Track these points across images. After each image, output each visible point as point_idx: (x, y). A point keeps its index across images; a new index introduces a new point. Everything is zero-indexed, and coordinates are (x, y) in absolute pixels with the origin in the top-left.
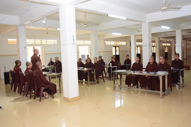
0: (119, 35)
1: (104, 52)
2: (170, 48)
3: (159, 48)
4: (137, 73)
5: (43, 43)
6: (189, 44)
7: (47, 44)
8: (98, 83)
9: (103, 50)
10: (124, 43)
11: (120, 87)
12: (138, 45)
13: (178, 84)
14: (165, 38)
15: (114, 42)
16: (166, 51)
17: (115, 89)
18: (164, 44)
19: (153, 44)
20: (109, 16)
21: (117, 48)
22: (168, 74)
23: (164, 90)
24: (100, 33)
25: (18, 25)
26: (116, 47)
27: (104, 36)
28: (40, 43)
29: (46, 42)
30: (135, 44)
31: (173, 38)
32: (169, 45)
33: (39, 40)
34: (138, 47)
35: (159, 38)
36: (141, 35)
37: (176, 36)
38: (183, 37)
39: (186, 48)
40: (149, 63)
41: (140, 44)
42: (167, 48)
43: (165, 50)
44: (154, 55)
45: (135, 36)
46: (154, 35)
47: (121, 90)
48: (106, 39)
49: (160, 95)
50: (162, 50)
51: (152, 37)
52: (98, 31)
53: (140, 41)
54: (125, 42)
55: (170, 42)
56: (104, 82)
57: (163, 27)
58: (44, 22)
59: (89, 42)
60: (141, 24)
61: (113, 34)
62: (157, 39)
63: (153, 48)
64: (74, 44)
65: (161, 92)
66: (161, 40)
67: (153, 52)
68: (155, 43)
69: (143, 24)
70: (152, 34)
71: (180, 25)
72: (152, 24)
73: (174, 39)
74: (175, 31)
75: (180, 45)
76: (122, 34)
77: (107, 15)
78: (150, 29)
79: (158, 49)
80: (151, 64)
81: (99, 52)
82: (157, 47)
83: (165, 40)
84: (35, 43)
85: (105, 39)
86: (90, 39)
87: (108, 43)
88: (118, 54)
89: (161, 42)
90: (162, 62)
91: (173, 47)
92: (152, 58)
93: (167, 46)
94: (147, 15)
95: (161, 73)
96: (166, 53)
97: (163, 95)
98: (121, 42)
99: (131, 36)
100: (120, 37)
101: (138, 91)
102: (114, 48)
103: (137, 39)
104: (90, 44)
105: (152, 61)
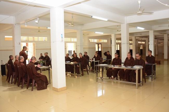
0: (101, 34)
1: (88, 48)
2: (144, 46)
3: (135, 46)
4: (117, 67)
5: (35, 40)
6: (160, 43)
7: (39, 40)
8: (83, 76)
9: (87, 47)
10: (105, 41)
11: (102, 79)
12: (118, 43)
13: (151, 77)
14: (140, 37)
15: (97, 40)
16: (141, 48)
17: (97, 81)
18: (139, 42)
19: (131, 42)
20: (93, 17)
21: (100, 45)
23: (139, 82)
24: (85, 32)
25: (14, 24)
26: (98, 44)
27: (88, 34)
28: (32, 40)
29: (38, 39)
30: (115, 41)
31: (147, 38)
32: (144, 43)
33: (32, 37)
34: (117, 44)
35: (135, 37)
36: (120, 34)
37: (149, 36)
38: (155, 37)
39: (158, 46)
40: (127, 58)
41: (119, 41)
44: (131, 51)
45: (116, 35)
46: (131, 34)
47: (103, 82)
48: (91, 37)
49: (136, 86)
50: (138, 47)
51: (130, 36)
52: (83, 30)
53: (120, 39)
54: (107, 40)
55: (144, 41)
56: (88, 74)
57: (139, 28)
58: (37, 22)
59: (75, 40)
60: (120, 25)
61: (96, 32)
62: (133, 38)
63: (130, 45)
65: (137, 83)
67: (130, 49)
69: (122, 25)
70: (129, 33)
71: (153, 26)
72: (129, 25)
74: (149, 31)
75: (153, 44)
76: (104, 33)
77: (92, 17)
78: (128, 30)
79: (134, 47)
81: (84, 48)
82: (134, 44)
84: (28, 39)
85: (89, 37)
86: (76, 37)
87: (92, 40)
88: (100, 50)
89: (137, 40)
91: (147, 45)
92: (129, 54)
93: (142, 44)
94: (125, 18)
95: (137, 67)
96: (141, 50)
97: (138, 86)
98: (103, 40)
99: (112, 35)
100: (102, 35)
101: (117, 83)
102: (97, 45)
103: (117, 38)
104: (76, 41)
105: (129, 57)
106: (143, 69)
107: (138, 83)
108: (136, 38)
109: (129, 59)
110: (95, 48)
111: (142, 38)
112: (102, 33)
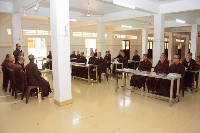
0: (129, 27)
1: (113, 46)
2: (184, 45)
3: (172, 44)
8: (100, 82)
9: (112, 44)
10: (135, 37)
11: (124, 88)
12: (151, 40)
14: (179, 33)
15: (125, 35)
17: (117, 90)
18: (177, 40)
20: (114, 3)
21: (128, 43)
22: (181, 77)
23: (174, 96)
24: (108, 25)
25: (12, 13)
26: (126, 41)
27: (113, 28)
30: (147, 38)
32: (183, 41)
34: (150, 42)
35: (173, 33)
36: (153, 29)
37: (191, 32)
38: (199, 33)
41: (152, 38)
42: (180, 44)
43: (179, 47)
44: (166, 51)
45: (147, 30)
46: (167, 30)
47: (125, 92)
48: (116, 32)
49: (169, 102)
50: (175, 46)
51: (165, 32)
52: (105, 22)
53: (152, 35)
54: (137, 36)
55: (184, 39)
56: (108, 80)
57: (178, 20)
60: (153, 16)
61: (122, 26)
62: (170, 34)
63: (166, 43)
64: (66, 35)
65: (171, 98)
66: (175, 36)
67: (166, 48)
68: (168, 39)
69: (155, 16)
70: (165, 28)
71: (197, 20)
72: (165, 17)
73: (188, 36)
74: (191, 26)
75: (196, 42)
76: (133, 27)
77: (112, 2)
78: (163, 23)
79: (171, 46)
80: (161, 63)
82: (171, 43)
83: (179, 36)
85: (114, 32)
86: (96, 31)
87: (118, 36)
88: (128, 48)
89: (174, 37)
90: (176, 62)
91: (187, 43)
92: (163, 56)
94: (160, 6)
95: (172, 76)
96: (179, 50)
97: (173, 102)
98: (132, 36)
99: (143, 29)
100: (131, 30)
101: (144, 95)
102: (124, 43)
103: (149, 33)
104: (96, 37)
105: (163, 60)
106: (181, 79)
107: (173, 98)
108: (174, 35)
109: (162, 63)
110: (122, 46)
111: (181, 34)
112: (131, 27)
